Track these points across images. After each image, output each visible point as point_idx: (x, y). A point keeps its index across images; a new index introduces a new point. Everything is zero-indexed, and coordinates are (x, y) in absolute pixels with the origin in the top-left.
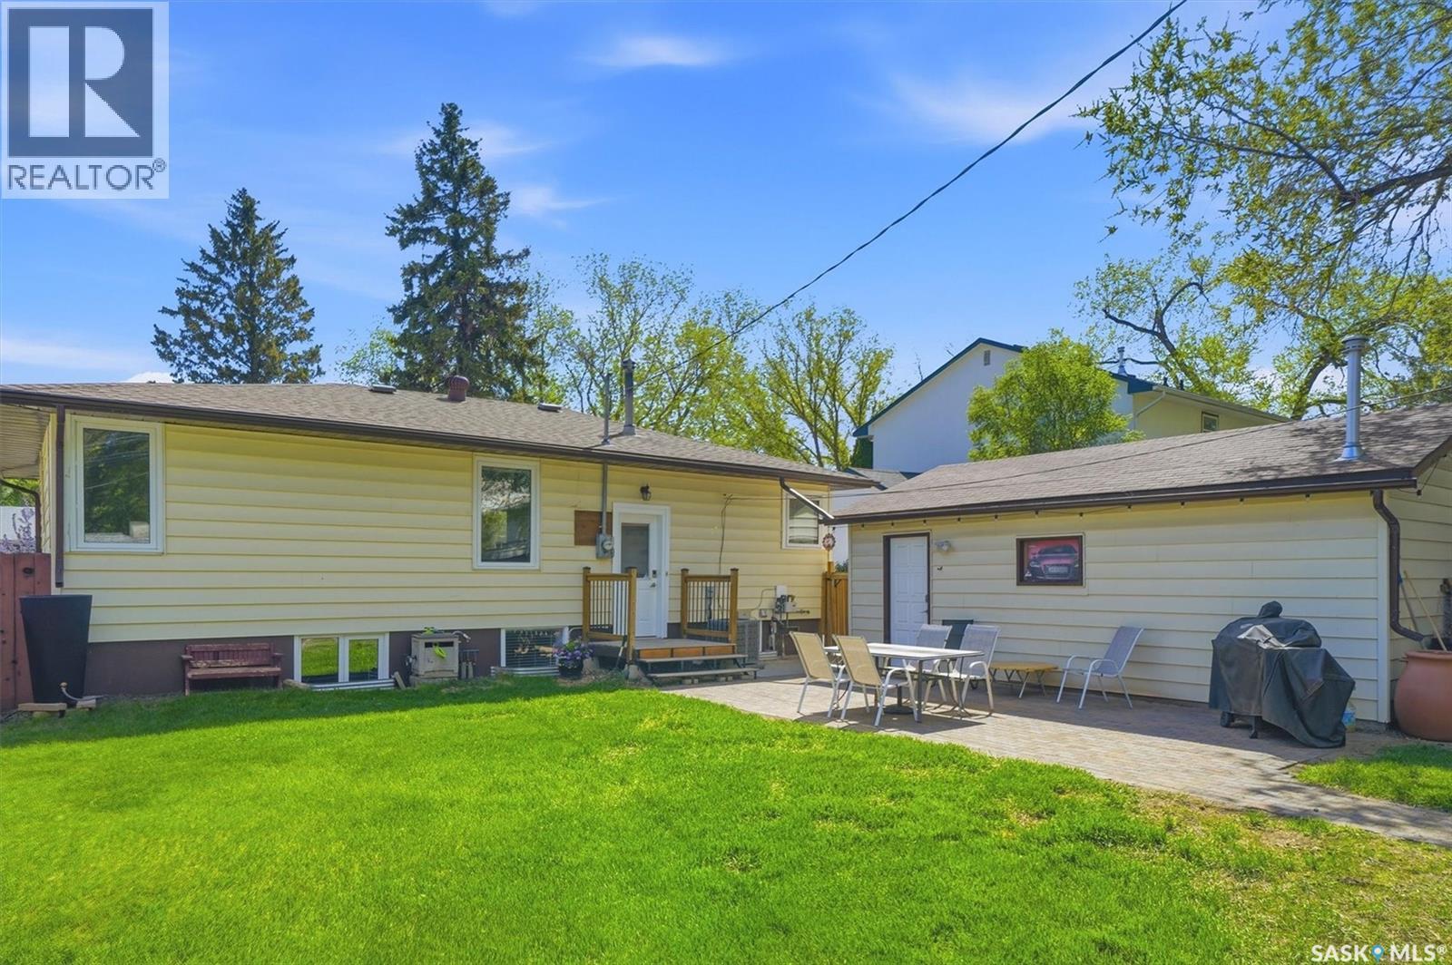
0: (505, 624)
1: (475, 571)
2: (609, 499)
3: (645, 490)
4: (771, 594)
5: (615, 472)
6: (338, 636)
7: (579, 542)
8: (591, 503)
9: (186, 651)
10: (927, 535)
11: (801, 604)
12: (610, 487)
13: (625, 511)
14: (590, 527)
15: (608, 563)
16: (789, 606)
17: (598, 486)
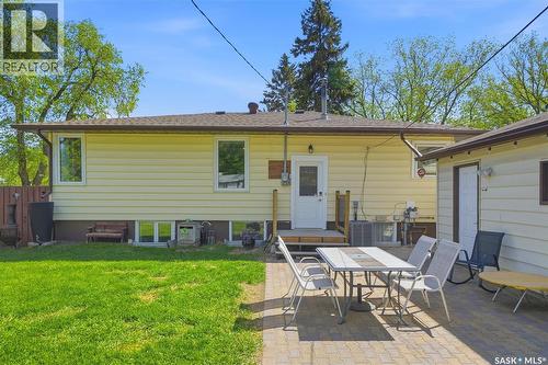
0: (231, 219)
1: (215, 192)
2: (288, 154)
3: (311, 147)
4: (403, 206)
5: (292, 139)
6: (153, 222)
7: (271, 177)
8: (279, 156)
9: (96, 225)
10: (477, 164)
11: (421, 213)
12: (289, 147)
13: (299, 160)
14: (278, 169)
15: (287, 188)
16: (412, 214)
17: (282, 147)
